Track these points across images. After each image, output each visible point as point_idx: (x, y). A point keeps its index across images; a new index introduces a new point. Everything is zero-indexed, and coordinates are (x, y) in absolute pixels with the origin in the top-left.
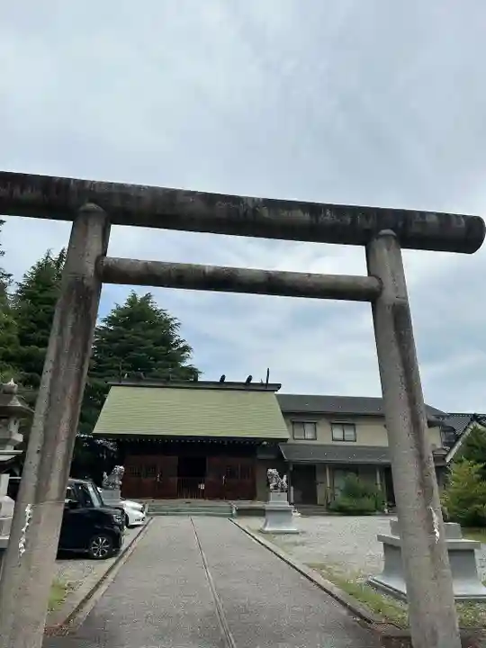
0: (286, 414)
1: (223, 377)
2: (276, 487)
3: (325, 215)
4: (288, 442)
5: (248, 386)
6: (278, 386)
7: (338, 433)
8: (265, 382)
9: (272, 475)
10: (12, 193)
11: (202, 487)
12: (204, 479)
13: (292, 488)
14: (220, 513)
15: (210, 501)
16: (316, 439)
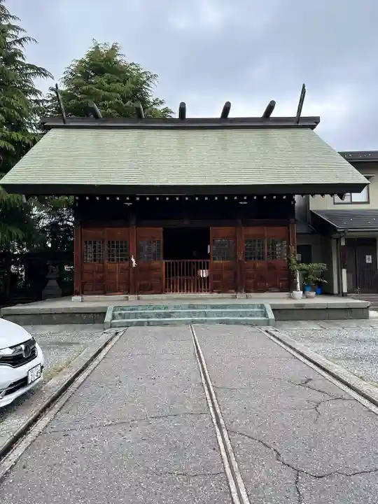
12: (208, 263)
13: (344, 271)
14: (244, 318)
15: (220, 295)
16: (368, 202)
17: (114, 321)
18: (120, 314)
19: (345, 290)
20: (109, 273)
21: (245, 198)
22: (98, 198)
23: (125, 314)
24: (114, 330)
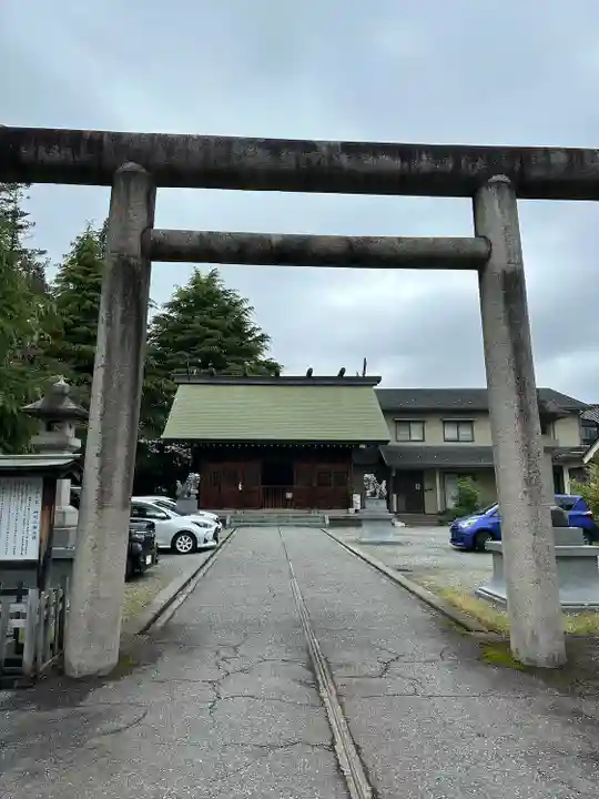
0: (386, 412)
1: (310, 372)
2: (374, 494)
3: (421, 160)
4: (390, 444)
5: (341, 380)
6: (378, 379)
7: (451, 432)
8: (361, 375)
9: (368, 480)
10: (36, 153)
11: (289, 495)
13: (394, 496)
14: (312, 523)
15: (300, 510)
16: (423, 441)
17: (232, 524)
18: (235, 520)
19: (395, 510)
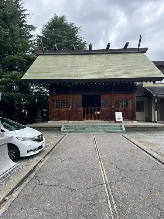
5: (126, 51)
12: (100, 109)
13: (156, 112)
14: (114, 130)
15: (105, 122)
17: (64, 130)
18: (66, 128)
19: (156, 120)
20: (62, 113)
21: (115, 83)
22: (58, 84)
23: (68, 128)
24: (64, 134)
